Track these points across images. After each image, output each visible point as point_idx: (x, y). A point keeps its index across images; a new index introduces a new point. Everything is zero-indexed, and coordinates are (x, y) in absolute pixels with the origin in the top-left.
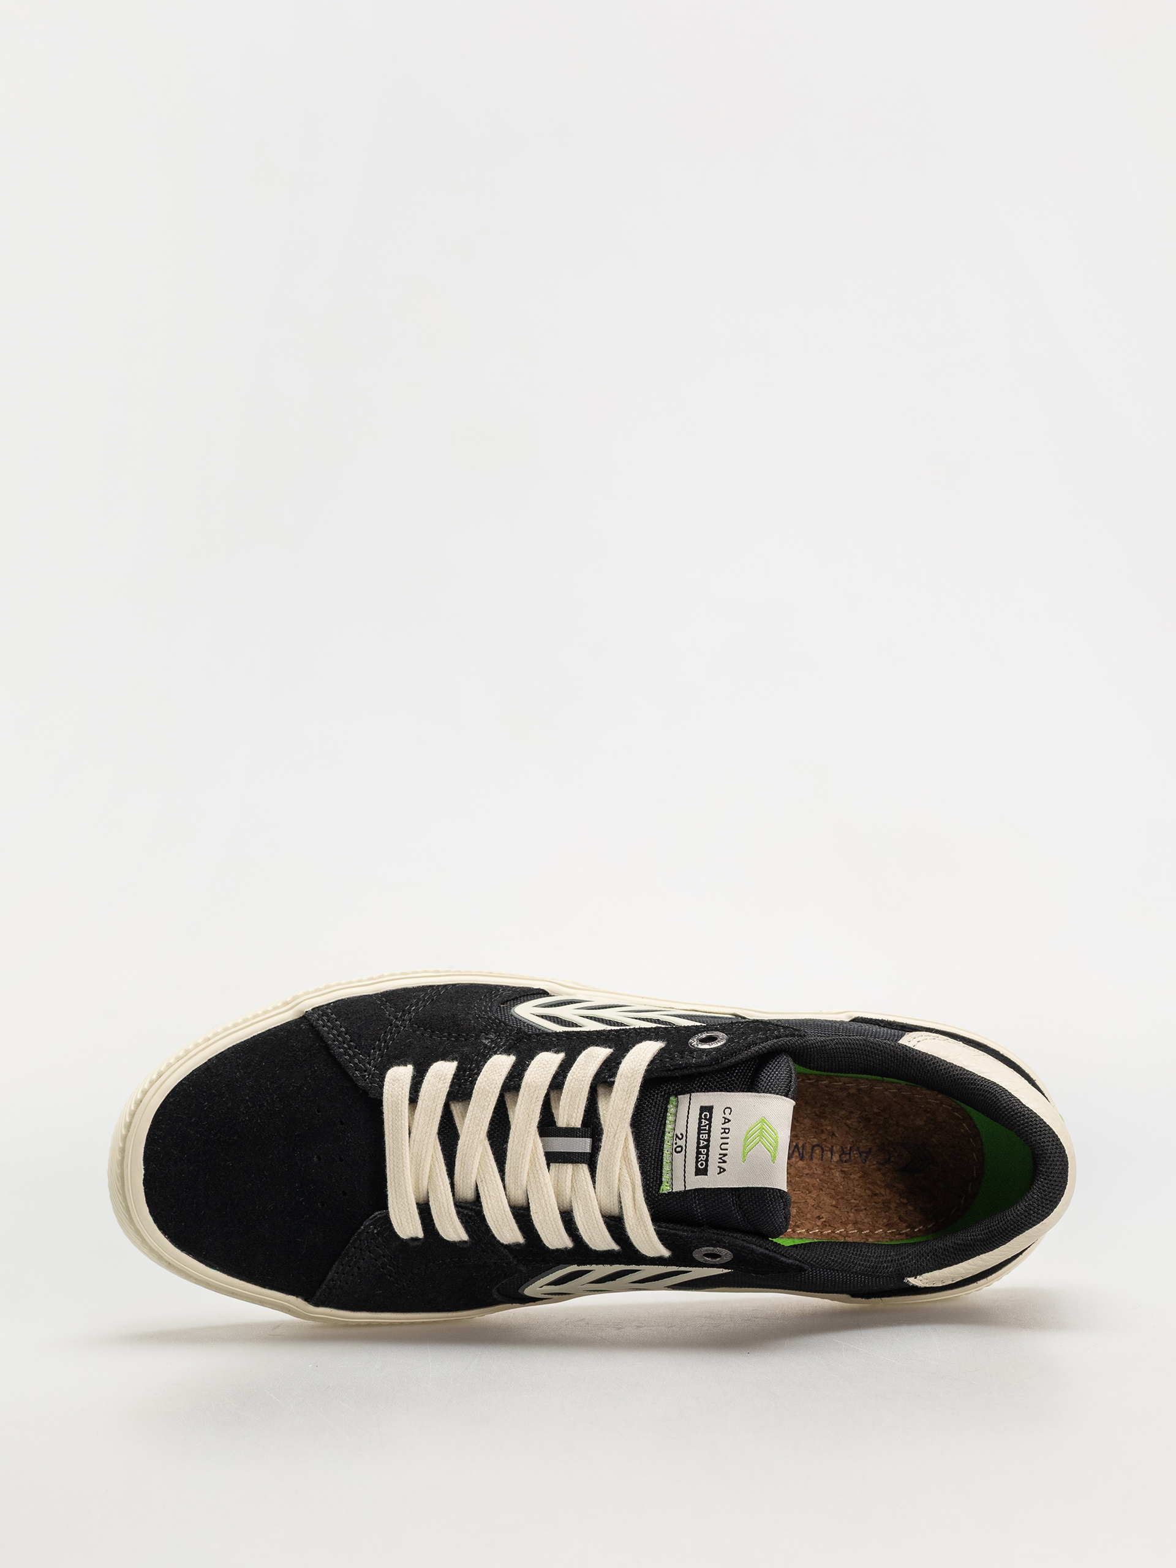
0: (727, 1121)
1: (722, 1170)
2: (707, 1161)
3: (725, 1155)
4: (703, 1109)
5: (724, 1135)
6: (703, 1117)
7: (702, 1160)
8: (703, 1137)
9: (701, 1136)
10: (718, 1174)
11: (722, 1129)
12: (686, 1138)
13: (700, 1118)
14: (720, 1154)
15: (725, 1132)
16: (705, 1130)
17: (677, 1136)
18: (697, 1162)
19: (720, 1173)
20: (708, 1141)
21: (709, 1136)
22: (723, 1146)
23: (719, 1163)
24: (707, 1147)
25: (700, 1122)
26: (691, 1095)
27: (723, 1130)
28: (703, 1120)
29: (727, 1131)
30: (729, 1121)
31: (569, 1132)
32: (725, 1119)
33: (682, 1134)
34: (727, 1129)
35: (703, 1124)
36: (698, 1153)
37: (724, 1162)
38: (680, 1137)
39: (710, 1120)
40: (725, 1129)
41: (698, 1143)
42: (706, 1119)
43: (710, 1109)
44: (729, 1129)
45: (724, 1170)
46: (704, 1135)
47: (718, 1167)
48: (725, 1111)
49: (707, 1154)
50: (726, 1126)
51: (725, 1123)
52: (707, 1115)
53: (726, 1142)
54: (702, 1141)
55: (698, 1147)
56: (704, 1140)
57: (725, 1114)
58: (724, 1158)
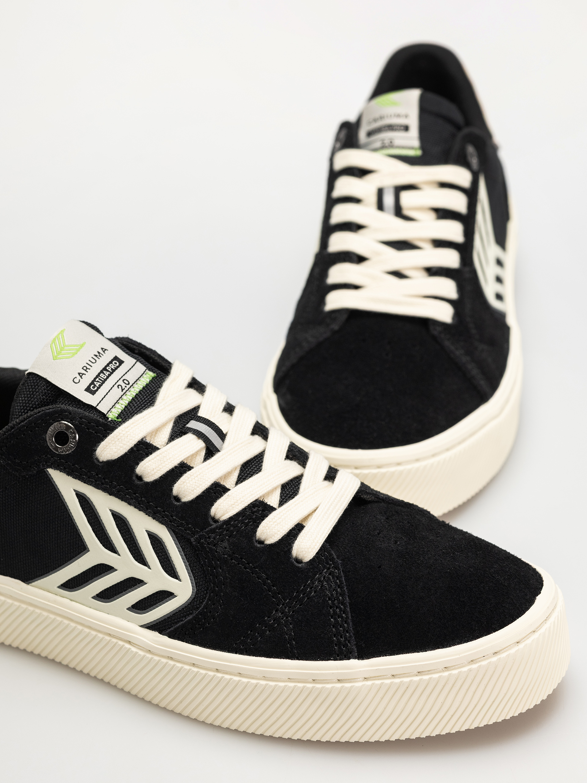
0: (81, 375)
1: (104, 350)
2: (111, 362)
3: (96, 356)
4: (93, 393)
5: (88, 367)
6: (96, 388)
7: (114, 365)
8: (104, 377)
9: (105, 378)
10: (108, 350)
11: (87, 372)
12: (116, 383)
13: (98, 388)
14: (99, 359)
15: (87, 368)
16: (100, 379)
17: (122, 390)
18: (118, 367)
19: (106, 350)
20: (102, 372)
21: (99, 374)
22: (94, 361)
23: (103, 355)
24: (105, 369)
25: (100, 386)
26: (96, 406)
27: (87, 370)
28: (97, 385)
29: (85, 368)
30: (79, 374)
31: (200, 435)
32: (81, 377)
33: (119, 388)
34: (84, 369)
35: (99, 383)
36: (113, 371)
37: (99, 353)
38: (120, 387)
39: (92, 383)
40: (86, 370)
41: (109, 375)
42: (95, 386)
43: (88, 390)
44: (83, 368)
45: (102, 349)
46: (103, 377)
47: (105, 353)
48: (78, 382)
49: (108, 365)
50: (84, 372)
51: (83, 374)
52: (93, 387)
53: (89, 361)
54: (107, 375)
55: (112, 373)
56: (104, 374)
57: (79, 380)
58: (98, 354)
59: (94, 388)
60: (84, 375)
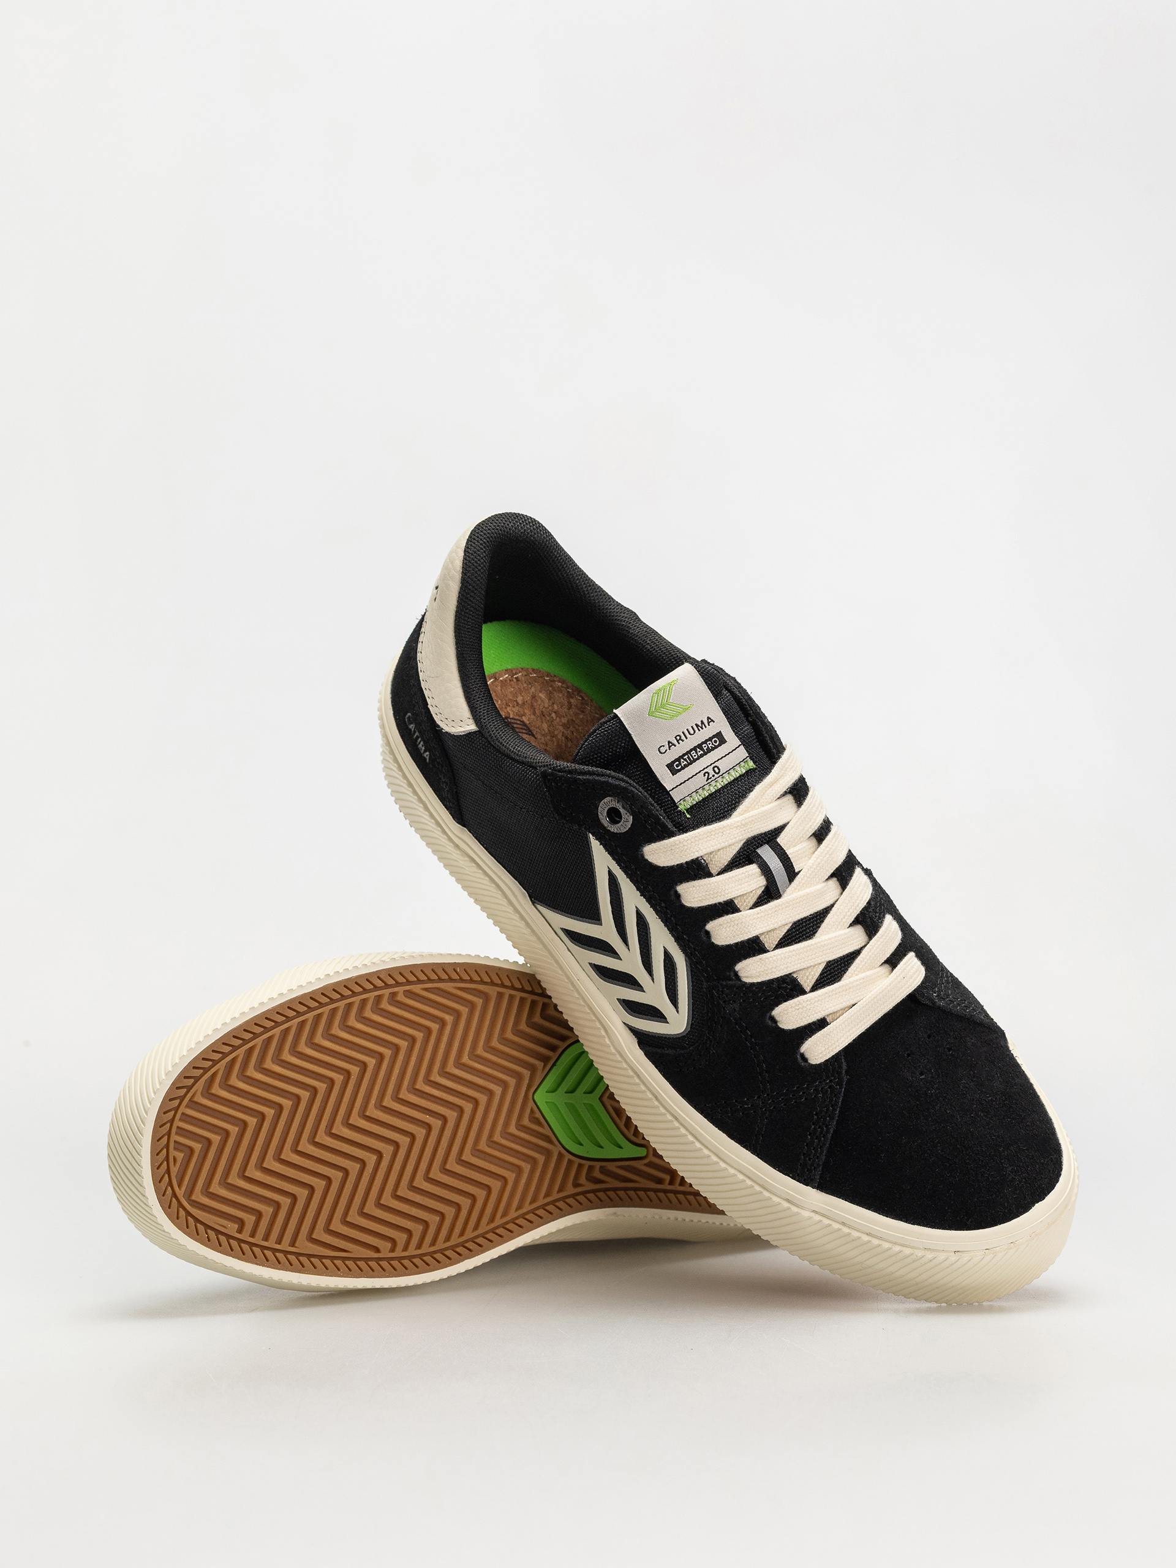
0: (670, 744)
1: (710, 720)
2: (710, 739)
3: (697, 725)
4: (674, 772)
5: (683, 737)
6: (680, 767)
7: (712, 744)
8: (695, 756)
9: (695, 758)
10: (714, 722)
11: (679, 743)
12: (704, 769)
13: (683, 768)
14: (699, 730)
15: (680, 739)
16: (688, 757)
17: (708, 779)
18: (716, 747)
19: (712, 721)
20: (695, 749)
21: (691, 750)
22: (692, 732)
23: (706, 727)
24: (700, 746)
25: (686, 766)
26: (670, 791)
27: (680, 741)
28: (683, 764)
29: (678, 738)
30: (669, 742)
31: (766, 870)
32: (670, 747)
33: (704, 776)
34: (676, 739)
35: (685, 762)
36: (709, 751)
37: (702, 722)
38: (707, 774)
39: (678, 760)
40: (678, 741)
41: (702, 756)
42: (680, 764)
43: (670, 766)
44: (675, 737)
45: (708, 718)
46: (693, 755)
47: (709, 725)
48: (664, 751)
49: (705, 742)
50: (675, 742)
53: (687, 730)
54: (699, 754)
55: (705, 754)
56: (696, 753)
57: (666, 750)
58: (700, 725)
59: (677, 766)
60: (673, 746)
